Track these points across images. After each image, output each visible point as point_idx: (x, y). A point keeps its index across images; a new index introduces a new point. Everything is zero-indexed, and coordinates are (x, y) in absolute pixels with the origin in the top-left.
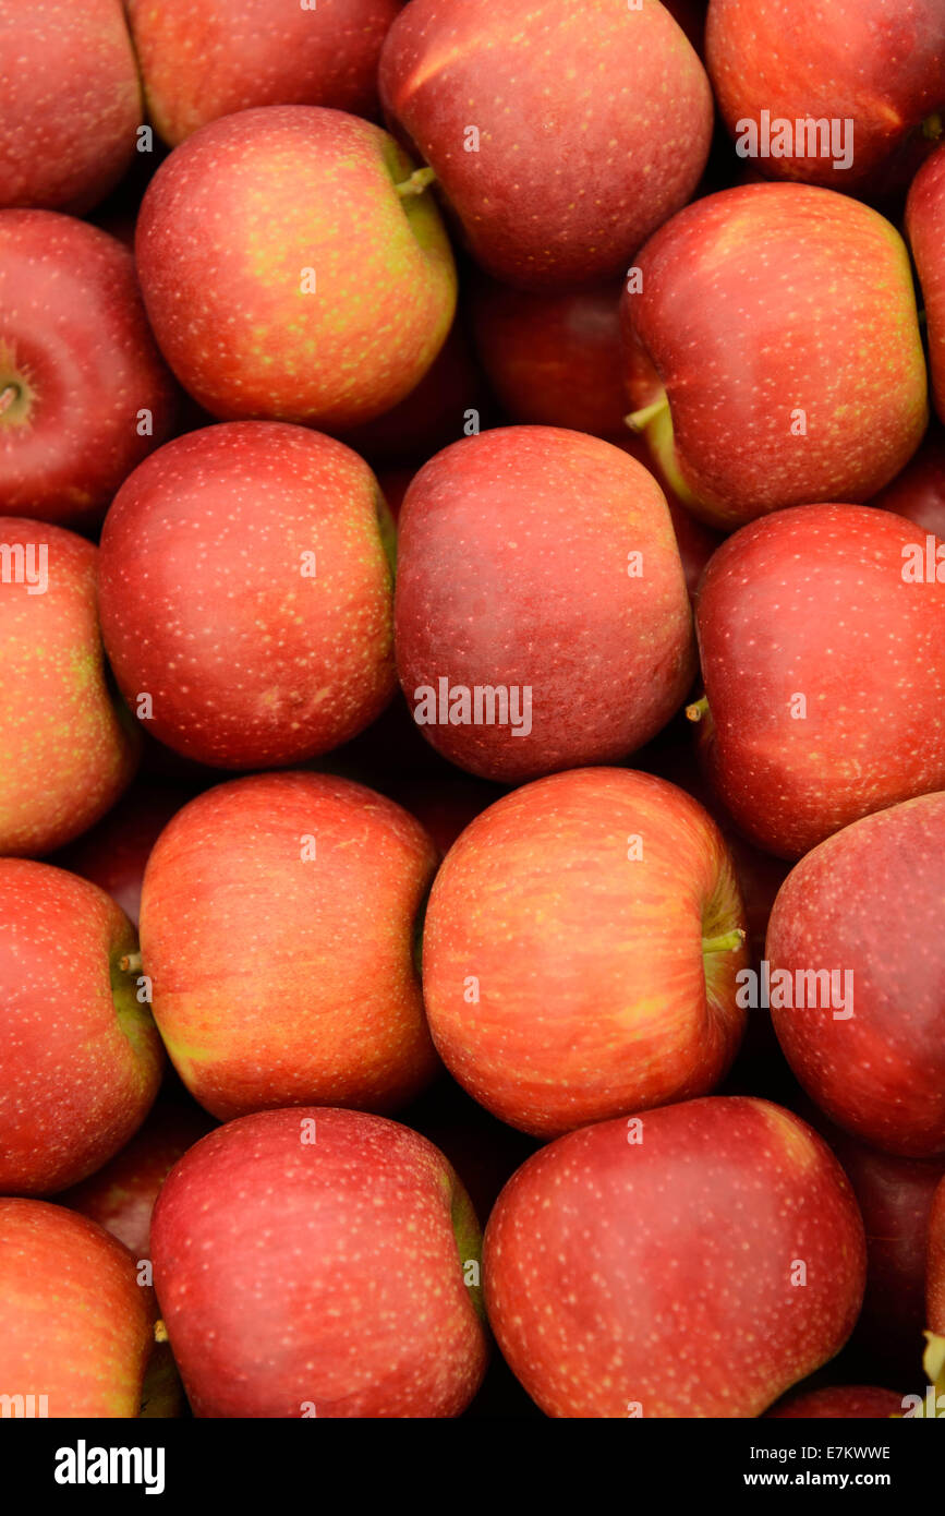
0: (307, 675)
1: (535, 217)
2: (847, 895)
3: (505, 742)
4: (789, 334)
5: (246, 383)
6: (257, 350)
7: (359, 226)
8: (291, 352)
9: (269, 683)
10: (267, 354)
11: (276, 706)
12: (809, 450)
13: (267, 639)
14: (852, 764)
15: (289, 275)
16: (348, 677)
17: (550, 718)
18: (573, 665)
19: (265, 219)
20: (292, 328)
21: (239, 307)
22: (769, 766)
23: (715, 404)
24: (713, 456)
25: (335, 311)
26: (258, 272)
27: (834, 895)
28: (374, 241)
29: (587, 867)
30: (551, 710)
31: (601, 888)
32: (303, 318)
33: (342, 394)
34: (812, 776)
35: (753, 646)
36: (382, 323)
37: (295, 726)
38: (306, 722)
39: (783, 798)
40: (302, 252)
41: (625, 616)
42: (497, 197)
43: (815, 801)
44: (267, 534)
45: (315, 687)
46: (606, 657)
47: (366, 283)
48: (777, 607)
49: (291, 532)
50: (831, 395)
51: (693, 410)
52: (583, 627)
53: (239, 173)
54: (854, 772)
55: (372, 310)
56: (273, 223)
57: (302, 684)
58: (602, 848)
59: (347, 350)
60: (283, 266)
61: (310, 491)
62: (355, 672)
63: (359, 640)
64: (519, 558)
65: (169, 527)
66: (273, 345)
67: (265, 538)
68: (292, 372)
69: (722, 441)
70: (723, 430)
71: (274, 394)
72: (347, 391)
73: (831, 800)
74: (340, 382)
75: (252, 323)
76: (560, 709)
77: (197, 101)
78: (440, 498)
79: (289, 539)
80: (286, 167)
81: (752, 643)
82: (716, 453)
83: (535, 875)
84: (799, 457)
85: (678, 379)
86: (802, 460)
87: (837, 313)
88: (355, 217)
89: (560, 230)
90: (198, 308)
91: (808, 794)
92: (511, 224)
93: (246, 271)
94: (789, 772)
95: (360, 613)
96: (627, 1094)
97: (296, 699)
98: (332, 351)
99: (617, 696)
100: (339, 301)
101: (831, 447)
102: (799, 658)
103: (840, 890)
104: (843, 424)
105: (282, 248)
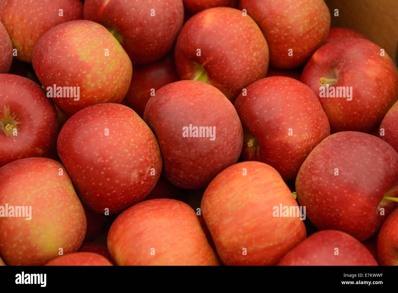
0: (143, 164)
1: (152, 30)
2: (326, 163)
3: (207, 164)
4: (236, 36)
5: (86, 95)
6: (89, 83)
7: (107, 40)
8: (99, 81)
9: (134, 169)
10: (92, 83)
11: (137, 176)
12: (250, 67)
13: (130, 154)
14: (305, 135)
15: (93, 57)
16: (154, 162)
17: (219, 151)
18: (221, 133)
19: (81, 44)
20: (98, 72)
21: (81, 70)
22: (283, 144)
23: (222, 61)
24: (225, 77)
25: (109, 65)
26: (84, 59)
27: (322, 165)
28: (113, 44)
29: (256, 178)
30: (219, 148)
31: (263, 182)
32: (101, 69)
33: (114, 93)
34: (296, 142)
35: (266, 112)
36: (121, 67)
37: (142, 182)
38: (145, 181)
39: (289, 152)
40: (95, 50)
41: (228, 116)
42: (140, 26)
43: (299, 149)
44: (118, 125)
45: (146, 167)
46: (228, 129)
47: (114, 56)
48: (268, 100)
49: (124, 123)
50: (252, 50)
51: (216, 65)
52: (220, 120)
53: (67, 35)
54: (307, 137)
55: (118, 64)
56: (83, 44)
57: (142, 167)
58: (256, 173)
59: (114, 77)
60: (91, 55)
61: (124, 112)
62: (154, 161)
63: (153, 150)
64: (196, 107)
65: (87, 133)
66: (93, 80)
67: (118, 126)
68: (100, 87)
69: (227, 71)
70: (227, 67)
71: (95, 97)
72: (115, 91)
73: (303, 148)
74: (113, 88)
75: (86, 74)
76: (221, 147)
77: (31, 38)
78: (163, 101)
79: (125, 125)
80: (80, 30)
81: (266, 111)
82: (226, 75)
83: (243, 186)
84: (248, 70)
85: (209, 58)
86: (249, 71)
87: (245, 28)
88: (105, 38)
89: (158, 33)
90: (68, 75)
91: (296, 148)
92: (145, 34)
93: (80, 59)
94: (290, 143)
95: (151, 142)
96: (293, 241)
97: (142, 172)
98: (110, 77)
99: (233, 141)
100: (109, 62)
101: (255, 65)
102: (281, 110)
103: (323, 163)
104: (257, 58)
105: (89, 50)
